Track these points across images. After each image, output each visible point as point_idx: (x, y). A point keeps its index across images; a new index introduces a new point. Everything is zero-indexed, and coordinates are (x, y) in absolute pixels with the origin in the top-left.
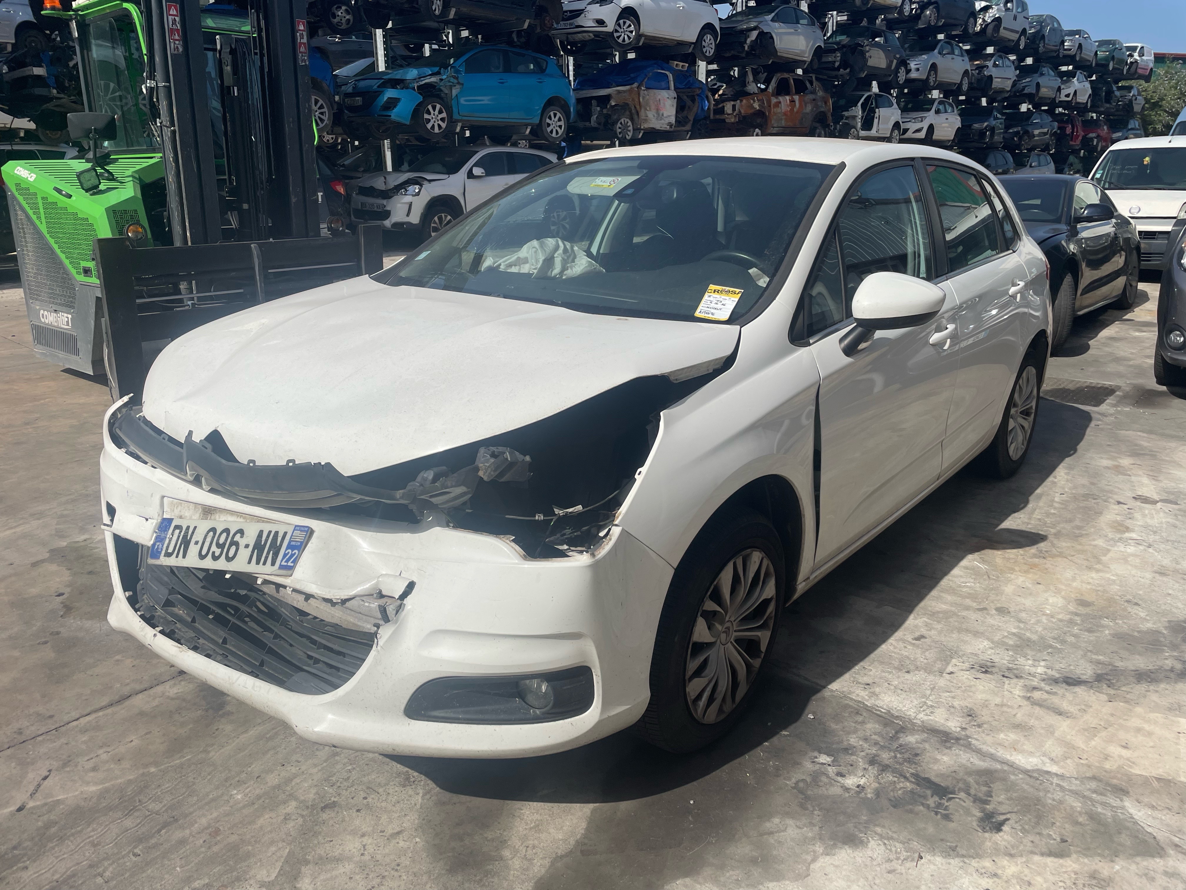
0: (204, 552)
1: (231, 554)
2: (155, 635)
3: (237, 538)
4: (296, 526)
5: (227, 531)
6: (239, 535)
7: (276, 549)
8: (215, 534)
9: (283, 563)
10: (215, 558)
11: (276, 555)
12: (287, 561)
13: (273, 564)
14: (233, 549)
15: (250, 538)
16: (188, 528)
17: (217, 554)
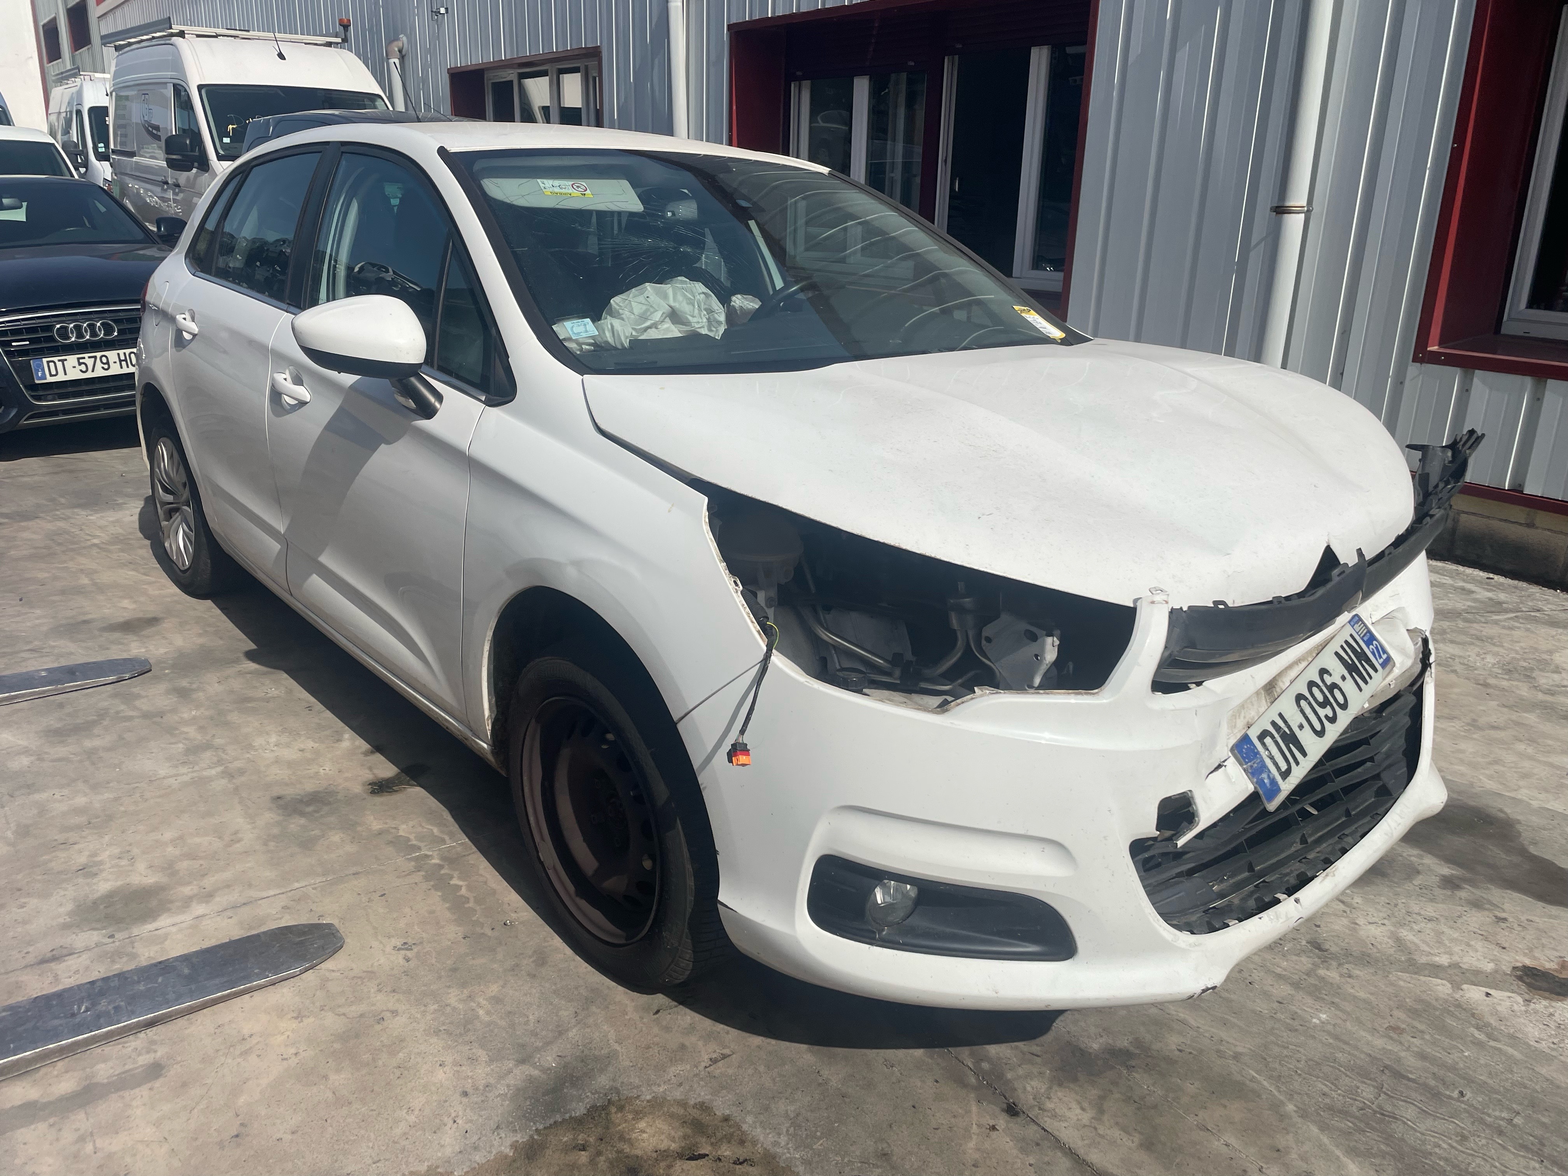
0: (1318, 727)
1: (1341, 700)
2: (1297, 901)
3: (1329, 680)
4: (1349, 622)
5: (1311, 684)
6: (1326, 676)
7: (1362, 656)
8: (1306, 699)
9: (1381, 661)
10: (1333, 720)
11: (1368, 661)
12: (1380, 657)
13: (1376, 670)
14: (1336, 692)
15: (1337, 670)
16: (1274, 724)
17: (1331, 715)
